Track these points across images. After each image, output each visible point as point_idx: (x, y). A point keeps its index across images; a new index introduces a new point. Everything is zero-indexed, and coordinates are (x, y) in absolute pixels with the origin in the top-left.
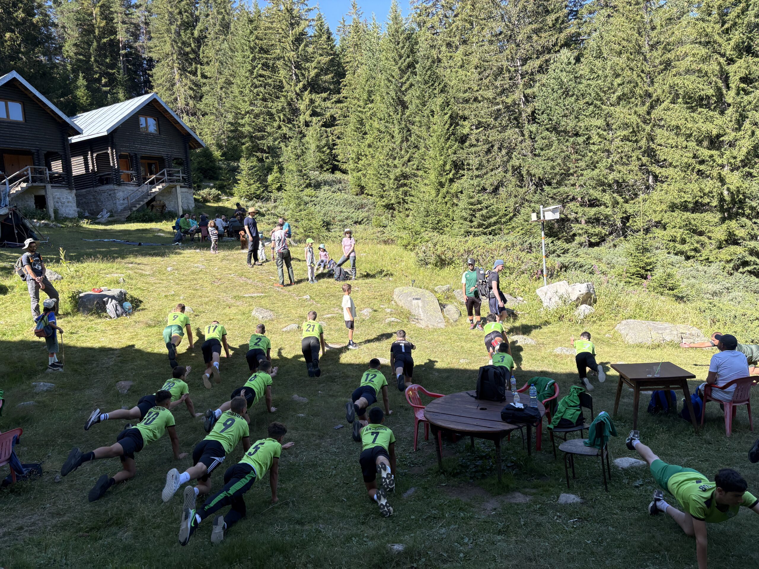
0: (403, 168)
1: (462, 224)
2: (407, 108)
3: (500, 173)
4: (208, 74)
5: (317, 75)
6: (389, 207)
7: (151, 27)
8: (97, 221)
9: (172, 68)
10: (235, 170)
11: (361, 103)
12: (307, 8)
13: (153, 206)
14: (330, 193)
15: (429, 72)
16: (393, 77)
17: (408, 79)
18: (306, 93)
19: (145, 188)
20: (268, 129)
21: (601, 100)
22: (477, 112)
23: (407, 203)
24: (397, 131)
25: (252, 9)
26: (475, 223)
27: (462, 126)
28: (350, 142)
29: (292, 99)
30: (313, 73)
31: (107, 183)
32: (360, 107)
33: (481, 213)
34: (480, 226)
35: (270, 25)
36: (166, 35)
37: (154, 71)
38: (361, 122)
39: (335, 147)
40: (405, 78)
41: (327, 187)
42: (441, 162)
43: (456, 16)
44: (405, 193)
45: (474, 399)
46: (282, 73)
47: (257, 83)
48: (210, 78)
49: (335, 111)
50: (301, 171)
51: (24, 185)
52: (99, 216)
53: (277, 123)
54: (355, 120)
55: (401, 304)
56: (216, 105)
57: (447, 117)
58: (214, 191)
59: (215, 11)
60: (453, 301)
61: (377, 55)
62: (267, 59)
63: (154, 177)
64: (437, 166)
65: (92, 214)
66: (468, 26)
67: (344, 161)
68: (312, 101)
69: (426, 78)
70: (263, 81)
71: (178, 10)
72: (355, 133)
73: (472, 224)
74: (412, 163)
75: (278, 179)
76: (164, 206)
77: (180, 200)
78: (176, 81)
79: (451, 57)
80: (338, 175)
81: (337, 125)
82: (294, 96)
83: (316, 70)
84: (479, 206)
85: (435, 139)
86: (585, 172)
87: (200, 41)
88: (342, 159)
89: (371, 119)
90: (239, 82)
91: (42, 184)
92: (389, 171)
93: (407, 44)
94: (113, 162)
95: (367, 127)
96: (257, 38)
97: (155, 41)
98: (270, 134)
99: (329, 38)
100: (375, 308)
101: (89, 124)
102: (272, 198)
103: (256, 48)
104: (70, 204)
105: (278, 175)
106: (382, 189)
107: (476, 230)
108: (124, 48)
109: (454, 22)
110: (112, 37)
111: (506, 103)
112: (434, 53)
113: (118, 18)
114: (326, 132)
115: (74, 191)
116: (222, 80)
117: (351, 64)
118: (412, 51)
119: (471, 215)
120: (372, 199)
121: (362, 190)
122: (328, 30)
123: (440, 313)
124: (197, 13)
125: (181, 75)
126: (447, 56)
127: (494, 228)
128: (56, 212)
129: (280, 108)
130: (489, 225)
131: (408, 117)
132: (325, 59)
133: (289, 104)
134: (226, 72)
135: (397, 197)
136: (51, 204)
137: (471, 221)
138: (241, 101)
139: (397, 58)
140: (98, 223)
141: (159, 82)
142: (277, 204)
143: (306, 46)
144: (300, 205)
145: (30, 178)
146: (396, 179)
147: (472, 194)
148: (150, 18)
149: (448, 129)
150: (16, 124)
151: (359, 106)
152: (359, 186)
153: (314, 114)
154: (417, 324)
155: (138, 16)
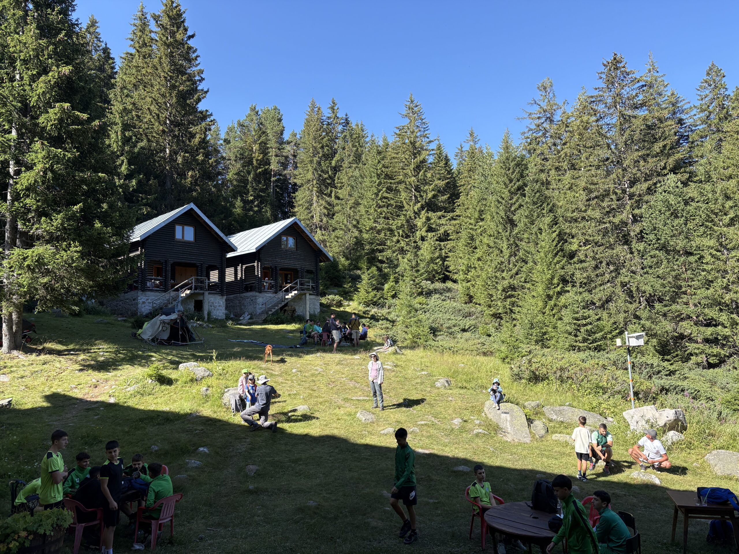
0: (511, 280)
1: (566, 338)
2: (516, 226)
3: (609, 288)
4: (341, 196)
5: (434, 196)
6: (497, 316)
7: (297, 158)
8: (240, 322)
9: (312, 191)
10: (357, 279)
11: (472, 221)
12: (428, 140)
13: (285, 310)
14: (440, 301)
15: (538, 194)
16: (503, 199)
17: (517, 201)
18: (423, 212)
19: (280, 294)
20: (388, 243)
21: (712, 221)
22: (584, 231)
23: (515, 313)
24: (505, 247)
25: (381, 143)
26: (580, 338)
27: (570, 243)
28: (461, 255)
29: (410, 217)
30: (430, 195)
31: (251, 291)
32: (472, 224)
33: (585, 328)
34: (585, 340)
35: (395, 155)
36: (309, 165)
37: (297, 194)
38: (472, 238)
39: (447, 259)
40: (514, 200)
41: (437, 296)
42: (549, 276)
43: (565, 144)
44: (513, 304)
45: (530, 509)
46: (404, 195)
47: (381, 204)
48: (342, 199)
49: (450, 228)
50: (414, 281)
51: (188, 292)
52: (241, 318)
53: (396, 238)
54: (466, 237)
55: (490, 416)
56: (345, 222)
57: (554, 235)
58: (337, 298)
59: (350, 145)
60: (542, 417)
61: (489, 179)
62: (391, 183)
63: (289, 285)
64: (544, 280)
65: (236, 316)
66: (576, 152)
67: (455, 271)
68: (428, 219)
69: (535, 200)
70: (386, 202)
71: (321, 145)
72: (466, 248)
73: (577, 339)
74: (520, 276)
75: (393, 288)
76: (294, 311)
77: (308, 306)
78: (314, 202)
79: (559, 180)
80: (449, 284)
81: (451, 240)
82: (412, 215)
83: (433, 192)
84: (584, 322)
85: (542, 254)
86: (699, 292)
87: (336, 169)
88: (453, 270)
89: (481, 235)
90: (366, 203)
91: (201, 292)
92: (497, 283)
93: (517, 170)
94: (258, 272)
95: (478, 243)
96: (384, 166)
97: (300, 170)
98: (390, 248)
99: (446, 164)
100: (465, 418)
101: (242, 243)
102: (387, 305)
103: (382, 174)
104: (221, 308)
105: (393, 284)
106: (490, 298)
107: (581, 345)
108: (275, 176)
109: (563, 149)
110: (267, 167)
111: (613, 223)
112: (543, 176)
113: (272, 152)
114: (440, 245)
115: (225, 297)
116: (351, 202)
117: (465, 187)
118: (522, 176)
119: (576, 330)
120: (479, 308)
121: (470, 299)
122: (446, 156)
123: (527, 428)
124: (336, 147)
125: (318, 197)
126: (555, 180)
127: (599, 343)
128: (209, 314)
129: (399, 225)
130: (594, 341)
131: (517, 234)
132: (442, 183)
133: (408, 221)
134: (356, 194)
135: (504, 307)
136: (206, 308)
137: (576, 336)
138: (366, 219)
139: (508, 182)
140: (241, 324)
141: (300, 203)
142: (391, 310)
143: (426, 171)
144: (410, 312)
145: (193, 287)
146: (504, 290)
147: (576, 309)
148: (298, 151)
149: (556, 246)
150: (189, 243)
151: (470, 224)
152: (467, 295)
153: (430, 230)
154: (504, 438)
155: (288, 149)
